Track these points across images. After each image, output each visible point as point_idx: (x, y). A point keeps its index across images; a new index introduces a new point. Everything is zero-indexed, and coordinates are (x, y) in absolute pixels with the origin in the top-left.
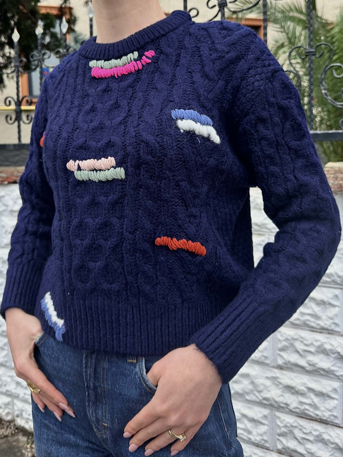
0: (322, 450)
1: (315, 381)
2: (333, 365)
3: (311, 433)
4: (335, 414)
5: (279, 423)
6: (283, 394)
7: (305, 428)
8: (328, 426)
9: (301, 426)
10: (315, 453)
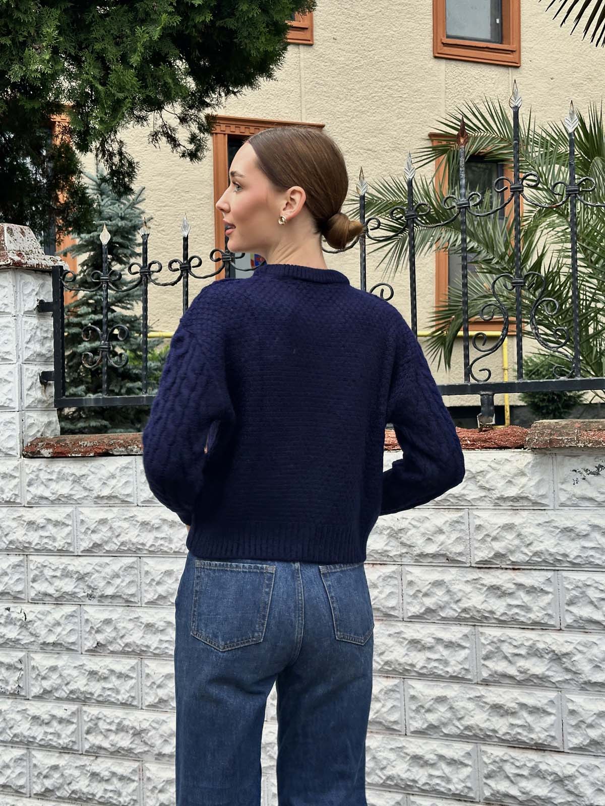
0: (540, 787)
1: (529, 694)
2: (548, 670)
3: (525, 765)
4: (553, 734)
5: (485, 759)
6: (490, 718)
7: (518, 760)
8: (547, 753)
9: (513, 758)
10: (530, 791)
